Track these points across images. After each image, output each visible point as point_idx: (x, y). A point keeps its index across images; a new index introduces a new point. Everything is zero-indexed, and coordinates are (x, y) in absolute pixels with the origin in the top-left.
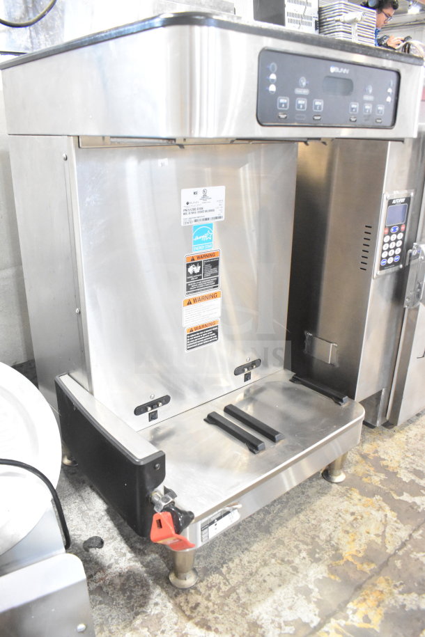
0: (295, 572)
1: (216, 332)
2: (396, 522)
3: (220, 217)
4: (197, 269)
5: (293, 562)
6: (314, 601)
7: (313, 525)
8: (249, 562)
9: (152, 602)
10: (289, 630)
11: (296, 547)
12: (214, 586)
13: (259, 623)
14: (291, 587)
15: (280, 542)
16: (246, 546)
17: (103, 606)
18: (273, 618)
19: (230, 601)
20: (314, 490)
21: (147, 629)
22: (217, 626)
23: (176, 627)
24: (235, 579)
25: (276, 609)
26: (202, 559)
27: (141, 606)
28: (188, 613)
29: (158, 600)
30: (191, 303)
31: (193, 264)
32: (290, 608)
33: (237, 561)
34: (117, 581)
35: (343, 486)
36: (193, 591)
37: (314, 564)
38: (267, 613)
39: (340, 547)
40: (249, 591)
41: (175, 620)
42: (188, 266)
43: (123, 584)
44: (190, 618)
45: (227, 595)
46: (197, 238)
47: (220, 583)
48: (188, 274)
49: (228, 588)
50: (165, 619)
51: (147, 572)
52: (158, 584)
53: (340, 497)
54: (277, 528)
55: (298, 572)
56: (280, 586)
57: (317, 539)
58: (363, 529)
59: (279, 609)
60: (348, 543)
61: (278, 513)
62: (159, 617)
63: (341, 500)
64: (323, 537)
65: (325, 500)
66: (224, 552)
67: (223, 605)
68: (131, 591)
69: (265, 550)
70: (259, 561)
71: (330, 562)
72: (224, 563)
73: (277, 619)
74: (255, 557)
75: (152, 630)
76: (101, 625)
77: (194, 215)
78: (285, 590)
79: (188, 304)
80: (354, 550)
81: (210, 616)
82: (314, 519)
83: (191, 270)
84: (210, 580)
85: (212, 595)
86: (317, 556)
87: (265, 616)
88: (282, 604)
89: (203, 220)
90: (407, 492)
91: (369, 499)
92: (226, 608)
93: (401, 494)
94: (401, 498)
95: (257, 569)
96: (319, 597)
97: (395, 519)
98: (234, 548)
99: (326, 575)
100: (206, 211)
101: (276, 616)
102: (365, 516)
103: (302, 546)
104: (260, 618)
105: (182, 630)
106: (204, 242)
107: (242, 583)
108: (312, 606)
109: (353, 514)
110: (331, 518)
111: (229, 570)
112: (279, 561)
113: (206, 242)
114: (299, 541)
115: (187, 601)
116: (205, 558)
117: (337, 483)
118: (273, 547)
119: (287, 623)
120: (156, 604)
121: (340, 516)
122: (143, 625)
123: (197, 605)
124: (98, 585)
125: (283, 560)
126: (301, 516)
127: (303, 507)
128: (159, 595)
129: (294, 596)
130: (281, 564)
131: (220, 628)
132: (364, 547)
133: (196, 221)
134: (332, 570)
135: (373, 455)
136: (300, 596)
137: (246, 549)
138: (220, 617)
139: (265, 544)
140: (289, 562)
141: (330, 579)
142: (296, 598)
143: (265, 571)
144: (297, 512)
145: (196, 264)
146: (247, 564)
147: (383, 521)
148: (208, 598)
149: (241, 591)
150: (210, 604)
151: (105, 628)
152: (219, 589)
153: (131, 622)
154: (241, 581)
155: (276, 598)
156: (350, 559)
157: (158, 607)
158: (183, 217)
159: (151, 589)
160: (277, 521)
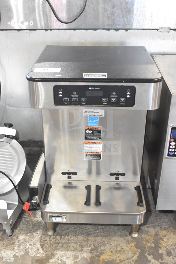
0: (80, 251)
1: (100, 156)
2: (133, 261)
3: (102, 115)
4: (90, 132)
5: (84, 248)
6: (75, 261)
7: (104, 243)
8: (72, 240)
9: (37, 232)
10: (60, 262)
11: (90, 245)
12: (55, 239)
13: (55, 255)
14: (74, 253)
15: (87, 241)
16: (77, 235)
17: (25, 226)
18: (60, 256)
19: (54, 245)
20: (120, 233)
21: (29, 237)
22: (45, 248)
23: (35, 242)
24: (63, 241)
25: (63, 255)
26: (61, 230)
27: (33, 232)
28: (42, 241)
29: (39, 233)
30: (87, 143)
31: (88, 130)
32: (67, 258)
33: (69, 237)
34: (35, 222)
35: (132, 239)
36: (49, 236)
37: (89, 253)
38: (59, 254)
39: (103, 254)
40: (62, 246)
41: (37, 240)
42: (86, 130)
43: (35, 224)
44: (41, 242)
45: (56, 243)
46: (90, 121)
47: (58, 239)
48: (86, 133)
49: (58, 242)
50: (35, 238)
51: (44, 224)
52: (43, 229)
53: (126, 241)
54: (92, 236)
55: (81, 251)
56: (72, 251)
57: (100, 247)
58: (119, 255)
59: (64, 256)
60: (108, 255)
61: (99, 232)
62: (35, 237)
63: (125, 242)
64: (102, 248)
65: (120, 239)
66: (69, 233)
67: (52, 245)
68: (35, 227)
69: (80, 240)
70: (75, 241)
71: (94, 255)
72: (65, 235)
73: (60, 257)
74: (75, 239)
75: (30, 238)
76: (21, 229)
77: (89, 113)
78: (72, 253)
79: (86, 143)
80: (106, 258)
81: (46, 245)
82: (107, 242)
83: (87, 132)
84: (56, 237)
85: (52, 241)
86: (93, 251)
87: (58, 255)
88: (66, 255)
89: (93, 115)
90: (153, 256)
91: (135, 248)
92: (52, 246)
93: (149, 254)
94: (148, 256)
95: (72, 243)
96: (78, 261)
97: (134, 260)
98: (73, 234)
99: (88, 258)
100: (95, 112)
101: (61, 257)
102: (126, 252)
103: (92, 246)
104: (57, 254)
105: (36, 243)
106: (93, 123)
107: (63, 243)
108: (73, 262)
109: (122, 249)
110: (113, 245)
111: (65, 237)
112: (80, 245)
113: (94, 123)
114: (93, 244)
115: (45, 238)
116: (62, 231)
117: (132, 237)
118: (83, 241)
119: (61, 260)
120: (37, 233)
121: (117, 246)
122: (29, 236)
123: (46, 240)
124: (29, 220)
125: (81, 246)
126: (104, 238)
127: (109, 236)
128: (40, 232)
129: (72, 256)
130: (80, 246)
131: (45, 249)
132: (111, 260)
133: (90, 115)
134: (91, 258)
135: (161, 236)
136: (73, 257)
137: (76, 236)
138: (48, 247)
139: (83, 238)
140: (83, 247)
141: (88, 259)
142: (72, 257)
143: (73, 245)
144: (105, 236)
145: (90, 130)
146: (71, 240)
147: (129, 258)
148: (50, 241)
149: (60, 245)
150: (49, 242)
151: (20, 231)
152: (56, 240)
153: (27, 233)
154: (64, 242)
155: (67, 253)
156: (101, 259)
157: (37, 234)
158: (84, 113)
159: (40, 229)
160: (95, 235)
